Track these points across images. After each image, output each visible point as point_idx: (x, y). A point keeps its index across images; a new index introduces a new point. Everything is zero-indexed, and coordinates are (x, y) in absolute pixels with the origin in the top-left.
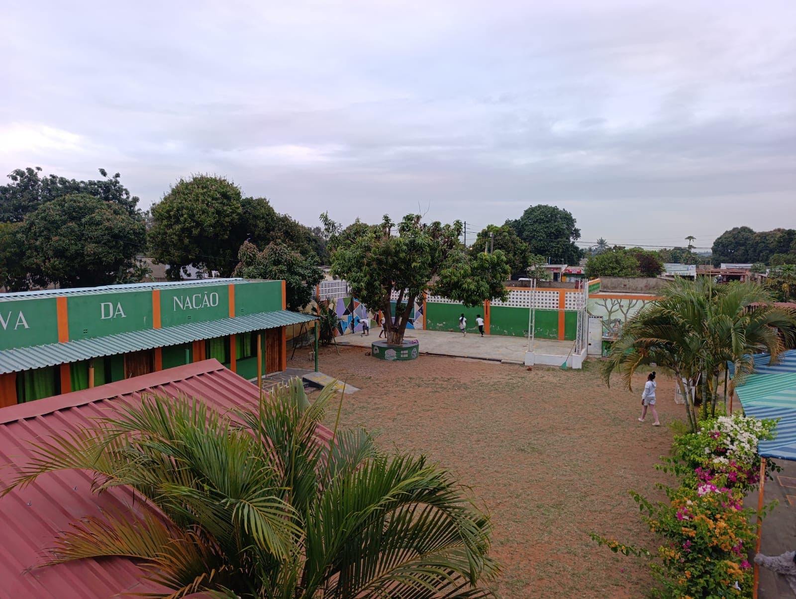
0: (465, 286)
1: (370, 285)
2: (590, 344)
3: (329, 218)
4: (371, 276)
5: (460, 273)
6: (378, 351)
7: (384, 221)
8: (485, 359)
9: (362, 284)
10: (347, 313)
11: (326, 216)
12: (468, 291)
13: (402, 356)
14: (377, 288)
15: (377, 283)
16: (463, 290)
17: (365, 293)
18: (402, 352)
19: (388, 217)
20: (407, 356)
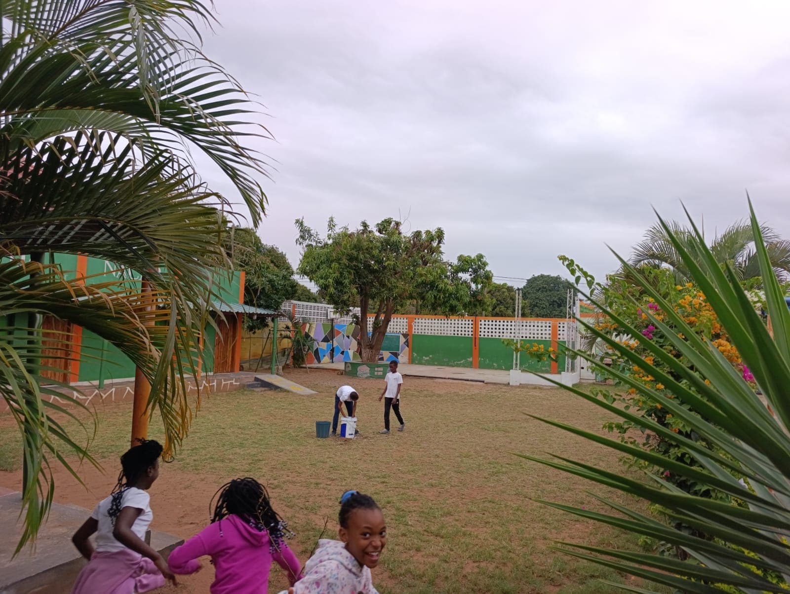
0: (441, 286)
1: (338, 283)
2: (583, 368)
3: (305, 224)
4: (341, 274)
5: (437, 272)
6: (350, 369)
7: (362, 228)
8: (468, 380)
9: (330, 280)
10: (326, 340)
11: (302, 222)
12: (444, 291)
13: (376, 373)
14: (346, 287)
15: (346, 281)
16: (439, 291)
17: (332, 290)
18: (376, 369)
19: (366, 223)
20: (381, 373)
